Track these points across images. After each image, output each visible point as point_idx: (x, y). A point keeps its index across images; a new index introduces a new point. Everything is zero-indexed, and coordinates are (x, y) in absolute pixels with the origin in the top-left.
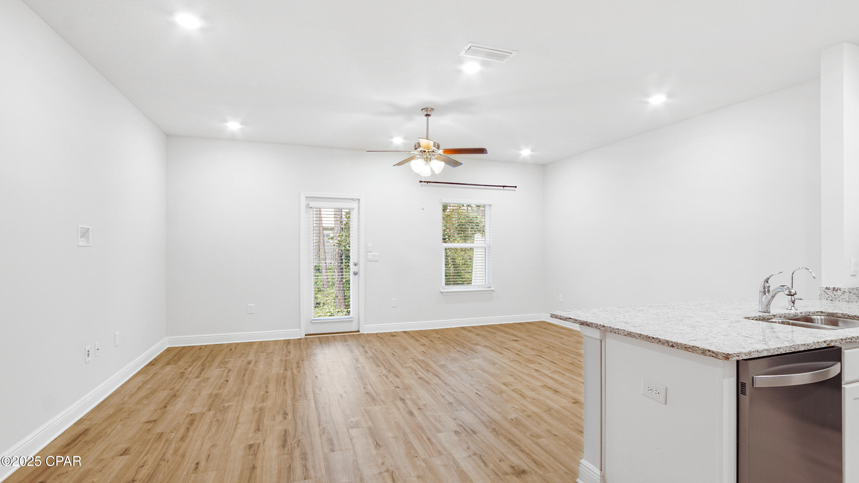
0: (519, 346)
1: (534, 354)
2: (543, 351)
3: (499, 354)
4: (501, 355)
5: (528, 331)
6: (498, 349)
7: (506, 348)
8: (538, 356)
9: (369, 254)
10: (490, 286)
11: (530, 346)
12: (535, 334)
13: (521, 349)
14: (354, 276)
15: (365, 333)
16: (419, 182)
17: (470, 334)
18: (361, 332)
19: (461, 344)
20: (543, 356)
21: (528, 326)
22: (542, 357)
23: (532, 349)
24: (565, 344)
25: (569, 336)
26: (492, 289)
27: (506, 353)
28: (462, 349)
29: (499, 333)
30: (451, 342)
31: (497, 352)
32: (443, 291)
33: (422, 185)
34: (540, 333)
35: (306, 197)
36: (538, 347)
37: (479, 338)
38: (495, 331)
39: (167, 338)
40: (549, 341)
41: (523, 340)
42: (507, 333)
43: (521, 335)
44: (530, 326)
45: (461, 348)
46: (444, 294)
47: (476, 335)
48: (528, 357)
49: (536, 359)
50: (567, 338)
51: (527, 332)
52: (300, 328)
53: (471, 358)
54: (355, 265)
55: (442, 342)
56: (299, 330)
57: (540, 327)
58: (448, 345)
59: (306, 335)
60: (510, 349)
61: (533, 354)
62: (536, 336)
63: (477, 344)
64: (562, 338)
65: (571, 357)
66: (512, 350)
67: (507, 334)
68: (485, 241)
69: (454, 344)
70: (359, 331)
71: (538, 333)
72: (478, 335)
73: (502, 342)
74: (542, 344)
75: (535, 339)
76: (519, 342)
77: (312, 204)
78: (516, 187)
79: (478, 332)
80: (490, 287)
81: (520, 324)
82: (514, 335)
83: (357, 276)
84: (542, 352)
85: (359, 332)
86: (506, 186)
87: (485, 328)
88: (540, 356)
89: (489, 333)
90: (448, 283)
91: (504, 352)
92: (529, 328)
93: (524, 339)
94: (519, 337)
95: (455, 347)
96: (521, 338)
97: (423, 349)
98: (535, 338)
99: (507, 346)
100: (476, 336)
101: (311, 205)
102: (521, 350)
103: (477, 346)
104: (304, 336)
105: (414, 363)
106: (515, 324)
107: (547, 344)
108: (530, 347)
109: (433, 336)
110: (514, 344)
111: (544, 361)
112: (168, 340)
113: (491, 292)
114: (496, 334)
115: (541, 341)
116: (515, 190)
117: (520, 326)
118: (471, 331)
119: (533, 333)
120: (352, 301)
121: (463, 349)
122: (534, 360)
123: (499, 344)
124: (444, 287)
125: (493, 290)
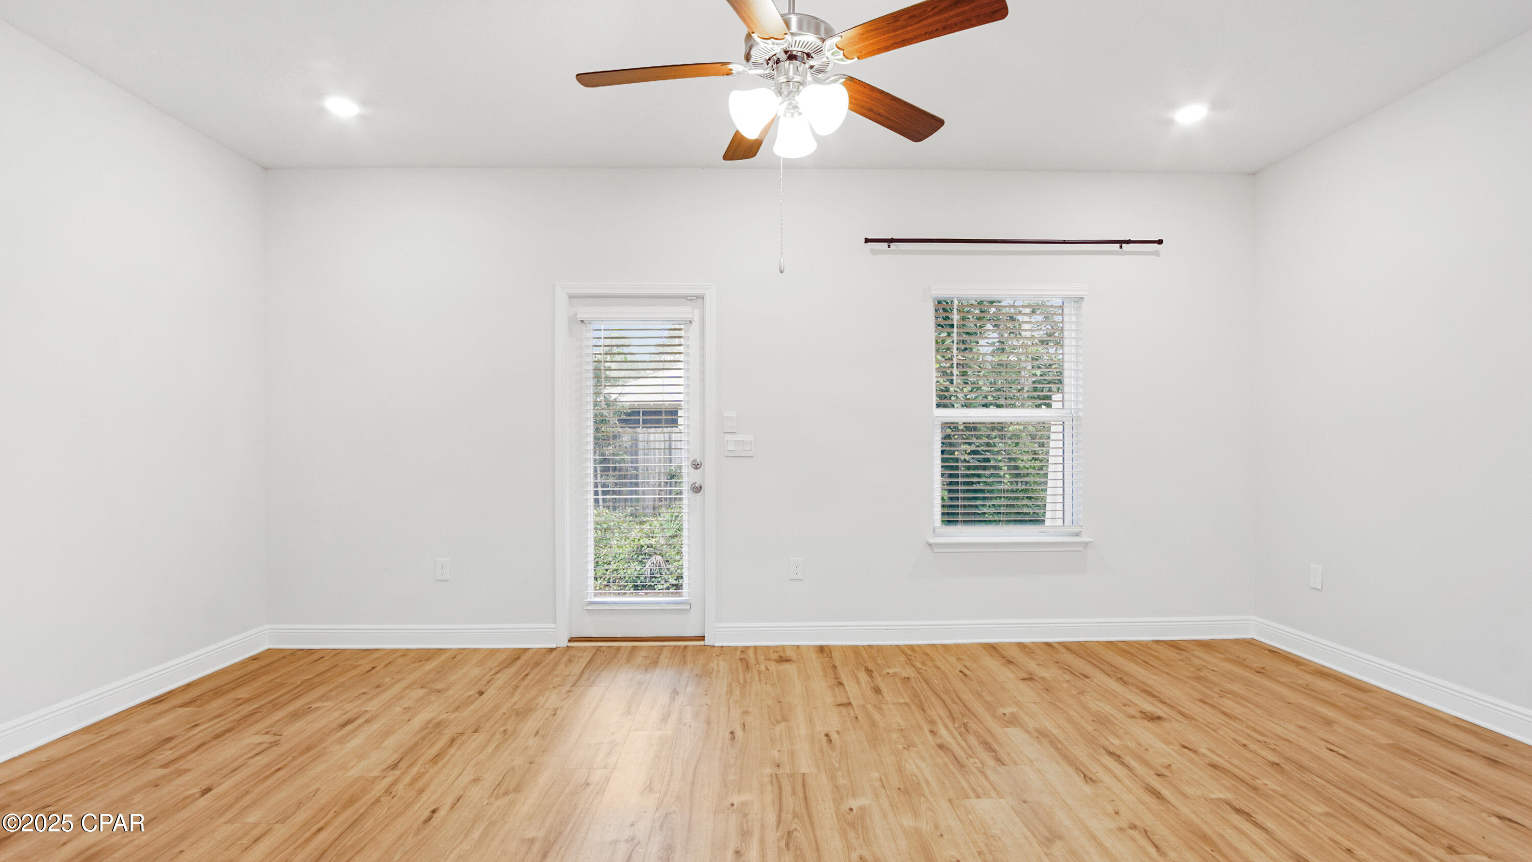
0: (1160, 745)
1: (1222, 796)
2: (1258, 783)
3: (1078, 780)
4: (1087, 789)
5: (1198, 679)
6: (1081, 752)
7: (1111, 749)
8: (1238, 811)
9: (728, 437)
10: (1077, 529)
11: (1204, 751)
12: (1223, 693)
13: (1167, 761)
14: (692, 495)
15: (716, 644)
16: (863, 240)
17: (1006, 675)
18: (707, 642)
19: (963, 715)
20: (1260, 818)
21: (1201, 654)
22: (1257, 824)
23: (1214, 766)
24: (1345, 757)
25: (1356, 717)
26: (1084, 539)
27: (1107, 779)
28: (955, 738)
29: (1099, 677)
30: (933, 699)
31: (1078, 770)
32: (931, 541)
33: (874, 252)
34: (1242, 692)
35: (571, 297)
36: (1235, 761)
37: (1027, 694)
38: (1088, 669)
39: (266, 627)
40: (1279, 731)
41: (1179, 717)
42: (1125, 678)
43: (1173, 692)
44: (1206, 657)
45: (956, 734)
46: (936, 550)
47: (1024, 679)
48: (1193, 817)
49: (1229, 833)
50: (1350, 723)
51: (1194, 683)
52: (555, 623)
53: (974, 790)
54: (696, 468)
55: (908, 700)
56: (553, 626)
57: (1241, 663)
58: (918, 716)
59: (570, 641)
60: (1128, 759)
61: (1213, 796)
62: (1228, 704)
63: (1012, 721)
64: (1328, 722)
65: (1390, 841)
66: (1133, 763)
67: (1125, 683)
68: (1063, 401)
69: (937, 711)
70: (702, 638)
71: (1235, 687)
72: (1030, 678)
73: (1102, 721)
74: (1253, 746)
75: (1222, 717)
76: (1167, 725)
77: (584, 312)
78: (1160, 242)
79: (1032, 666)
80: (1078, 534)
81: (1174, 646)
82: (1148, 692)
83: (699, 495)
84: (1255, 789)
85: (704, 640)
86: (1128, 242)
87: (1057, 652)
88: (1247, 816)
89: (1067, 677)
90: (950, 517)
91: (1101, 774)
92: (1204, 664)
93: (1181, 713)
94: (1164, 703)
95: (940, 725)
96: (1171, 707)
97: (833, 721)
98: (1224, 713)
99: (1116, 742)
100: (1023, 685)
101: (581, 316)
102: (1169, 767)
103: (1011, 730)
104: (564, 643)
105: (768, 788)
106: (1155, 646)
107: (1274, 750)
108: (1204, 755)
109: (891, 671)
110: (1144, 733)
111: (1262, 849)
112: (269, 632)
113: (1081, 549)
114: (1088, 681)
115: (1248, 727)
116: (1157, 254)
117: (1171, 654)
118: (1010, 662)
119: (1216, 689)
120: (687, 558)
121: (959, 738)
122: (1221, 836)
123: (1090, 729)
124: (937, 530)
125: (1086, 544)
